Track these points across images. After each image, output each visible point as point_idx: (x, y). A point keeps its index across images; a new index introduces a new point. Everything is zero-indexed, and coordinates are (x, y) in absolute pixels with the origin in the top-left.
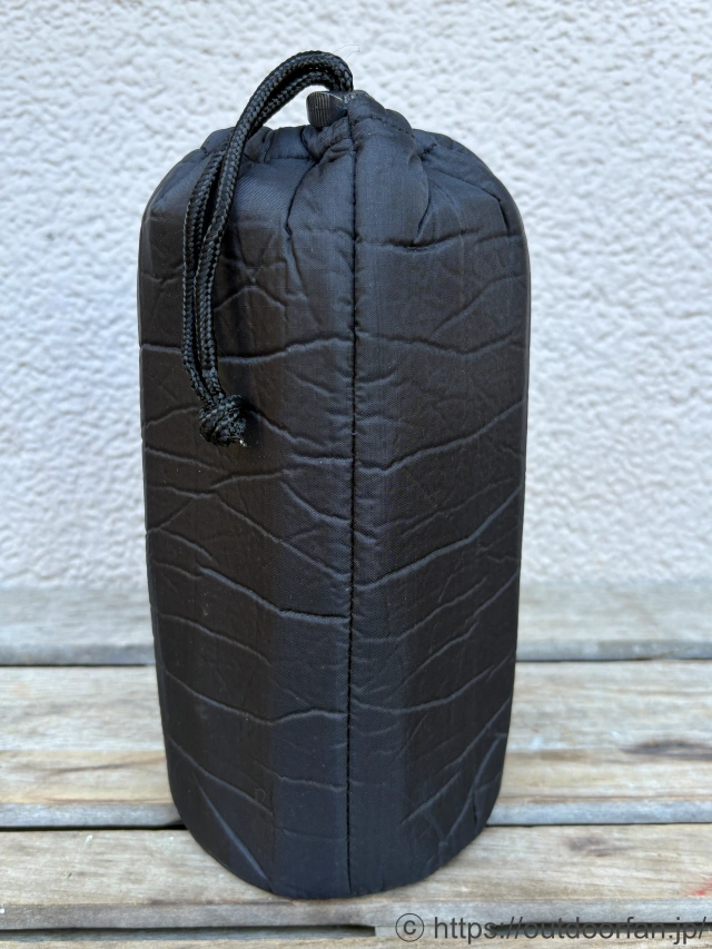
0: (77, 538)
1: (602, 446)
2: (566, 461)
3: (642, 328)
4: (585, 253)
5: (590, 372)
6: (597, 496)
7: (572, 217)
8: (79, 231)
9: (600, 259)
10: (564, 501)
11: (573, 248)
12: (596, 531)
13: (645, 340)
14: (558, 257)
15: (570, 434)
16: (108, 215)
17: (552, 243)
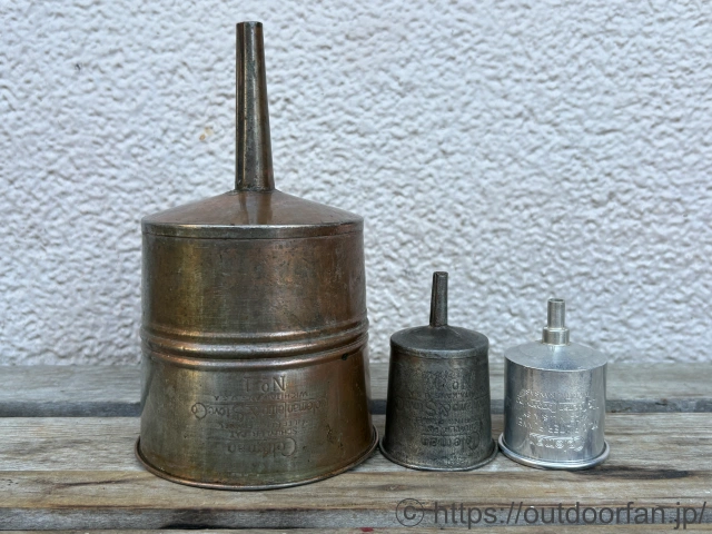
0: (92, 321)
2: (506, 255)
3: (567, 143)
8: (102, 62)
10: (505, 289)
13: (570, 152)
14: (495, 84)
15: (509, 232)
16: (126, 49)
17: (490, 72)
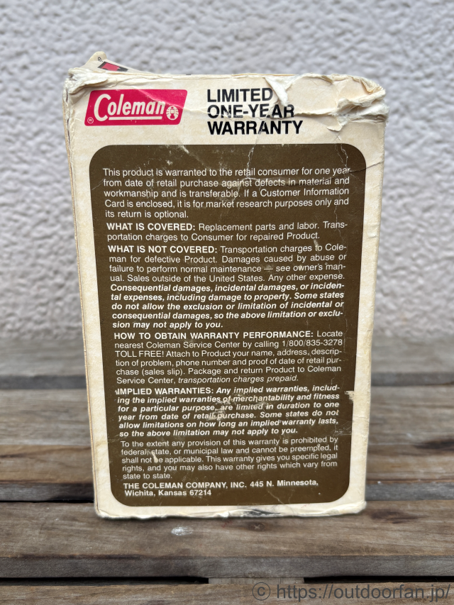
1: (408, 229)
4: (395, 79)
5: (398, 171)
6: (404, 268)
7: (384, 50)
9: (406, 83)
11: (386, 75)
12: (403, 296)
